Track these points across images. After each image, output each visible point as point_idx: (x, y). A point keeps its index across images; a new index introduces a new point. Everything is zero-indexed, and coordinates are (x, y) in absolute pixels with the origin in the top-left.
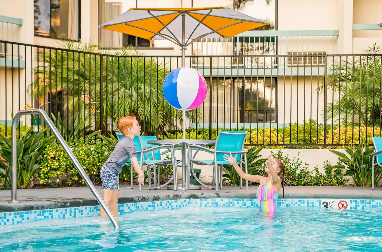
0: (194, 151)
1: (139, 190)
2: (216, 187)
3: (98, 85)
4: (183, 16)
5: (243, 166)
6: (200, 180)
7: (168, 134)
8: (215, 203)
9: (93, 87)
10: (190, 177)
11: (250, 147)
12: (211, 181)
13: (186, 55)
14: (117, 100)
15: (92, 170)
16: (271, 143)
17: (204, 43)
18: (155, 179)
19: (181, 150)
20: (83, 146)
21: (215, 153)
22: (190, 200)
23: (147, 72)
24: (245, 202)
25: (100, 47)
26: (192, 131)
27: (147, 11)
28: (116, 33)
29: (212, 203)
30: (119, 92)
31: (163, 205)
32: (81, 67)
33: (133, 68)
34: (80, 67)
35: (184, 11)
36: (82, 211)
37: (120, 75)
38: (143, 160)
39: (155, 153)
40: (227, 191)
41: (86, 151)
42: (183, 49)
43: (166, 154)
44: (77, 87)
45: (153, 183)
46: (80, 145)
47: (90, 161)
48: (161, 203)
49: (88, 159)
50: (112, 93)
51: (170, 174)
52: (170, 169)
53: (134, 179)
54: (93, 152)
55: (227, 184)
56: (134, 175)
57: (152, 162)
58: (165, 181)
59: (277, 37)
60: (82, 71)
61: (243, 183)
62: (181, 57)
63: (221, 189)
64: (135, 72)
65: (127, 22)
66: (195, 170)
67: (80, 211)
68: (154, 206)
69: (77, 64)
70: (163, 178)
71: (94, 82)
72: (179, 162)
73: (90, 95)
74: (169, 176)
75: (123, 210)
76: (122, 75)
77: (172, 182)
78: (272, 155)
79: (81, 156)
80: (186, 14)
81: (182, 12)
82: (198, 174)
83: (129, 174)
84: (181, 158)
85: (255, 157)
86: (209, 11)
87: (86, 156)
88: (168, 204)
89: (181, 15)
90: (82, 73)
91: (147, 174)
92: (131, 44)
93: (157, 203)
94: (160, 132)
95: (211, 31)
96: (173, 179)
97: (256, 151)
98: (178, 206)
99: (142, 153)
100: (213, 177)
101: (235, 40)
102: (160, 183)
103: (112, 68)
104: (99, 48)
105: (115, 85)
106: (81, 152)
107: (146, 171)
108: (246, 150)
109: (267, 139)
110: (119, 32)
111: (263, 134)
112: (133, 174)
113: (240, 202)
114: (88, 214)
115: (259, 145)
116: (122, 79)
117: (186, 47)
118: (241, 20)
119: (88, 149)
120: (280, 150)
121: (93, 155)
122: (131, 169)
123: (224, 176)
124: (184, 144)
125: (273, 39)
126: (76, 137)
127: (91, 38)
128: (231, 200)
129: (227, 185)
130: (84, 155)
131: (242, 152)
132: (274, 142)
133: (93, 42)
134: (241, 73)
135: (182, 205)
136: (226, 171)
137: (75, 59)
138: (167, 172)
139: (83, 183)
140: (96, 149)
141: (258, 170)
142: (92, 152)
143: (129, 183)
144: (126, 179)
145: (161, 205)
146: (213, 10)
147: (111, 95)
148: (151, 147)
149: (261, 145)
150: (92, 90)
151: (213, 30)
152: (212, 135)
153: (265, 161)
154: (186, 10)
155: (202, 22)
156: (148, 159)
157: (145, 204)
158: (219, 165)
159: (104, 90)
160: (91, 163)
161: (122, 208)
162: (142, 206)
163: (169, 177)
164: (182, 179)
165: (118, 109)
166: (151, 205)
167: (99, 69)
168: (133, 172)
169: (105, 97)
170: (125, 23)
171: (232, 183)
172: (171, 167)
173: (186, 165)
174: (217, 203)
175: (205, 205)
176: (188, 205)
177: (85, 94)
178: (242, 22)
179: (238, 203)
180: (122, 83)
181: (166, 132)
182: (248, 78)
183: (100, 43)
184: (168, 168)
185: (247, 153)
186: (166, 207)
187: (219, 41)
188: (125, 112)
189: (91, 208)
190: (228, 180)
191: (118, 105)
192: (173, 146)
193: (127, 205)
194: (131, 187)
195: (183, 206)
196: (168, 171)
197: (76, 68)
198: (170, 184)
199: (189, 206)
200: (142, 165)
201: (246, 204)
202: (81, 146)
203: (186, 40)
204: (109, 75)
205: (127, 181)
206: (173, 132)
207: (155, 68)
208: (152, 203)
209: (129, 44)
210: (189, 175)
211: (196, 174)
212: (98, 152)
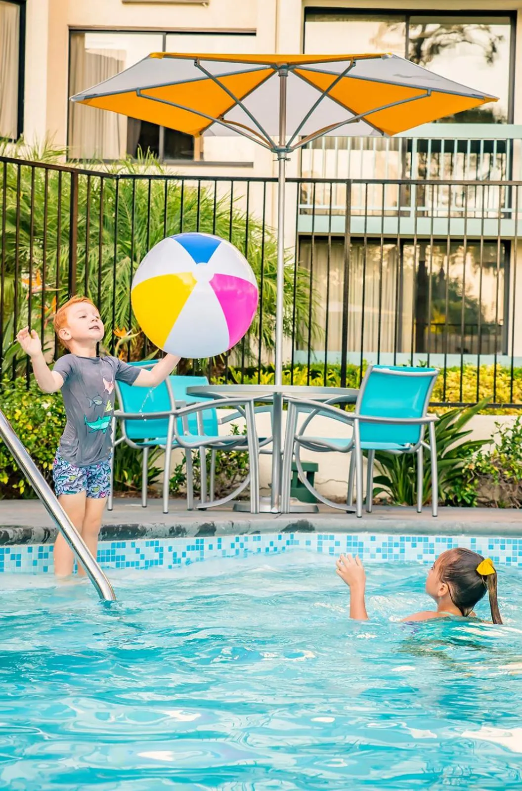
0: (303, 416)
1: (163, 509)
2: (356, 508)
3: (65, 249)
4: (283, 76)
5: (424, 456)
6: (316, 490)
7: (238, 376)
8: (355, 544)
9: (51, 254)
10: (292, 481)
11: (441, 411)
12: (342, 493)
13: (287, 176)
14: (111, 288)
15: (45, 458)
16: (495, 401)
17: (329, 151)
18: (202, 485)
19: (269, 413)
20: (25, 397)
21: (357, 421)
22: (292, 537)
23: (188, 218)
24: (432, 545)
25: (70, 157)
26: (297, 368)
27: (193, 61)
28: (111, 116)
29: (349, 544)
30: (118, 267)
31: (223, 547)
32: (23, 203)
33: (152, 210)
34: (21, 204)
35: (285, 64)
36: (19, 556)
37: (121, 226)
38: (174, 434)
39: (204, 418)
40: (385, 517)
41: (31, 410)
42: (279, 159)
43: (232, 422)
44: (11, 253)
45: (197, 494)
46: (16, 394)
47: (40, 436)
48: (220, 540)
49: (36, 431)
50: (100, 269)
51: (240, 474)
52: (241, 460)
53: (150, 483)
54: (49, 414)
55: (382, 501)
56: (151, 474)
57: (196, 440)
58: (228, 492)
59: (512, 140)
60: (24, 214)
61: (424, 499)
62: (276, 180)
63: (368, 512)
64: (158, 219)
65: (141, 89)
66: (304, 465)
67: (13, 557)
68: (202, 548)
69: (11, 196)
70: (223, 484)
71: (55, 242)
72: (262, 443)
73: (44, 274)
74: (238, 477)
75: (123, 558)
76: (125, 225)
77: (245, 494)
78: (498, 430)
79: (17, 421)
80: (290, 73)
81: (279, 66)
82: (310, 476)
83: (138, 470)
84: (268, 433)
85: (455, 436)
86: (347, 64)
87: (30, 422)
88: (237, 546)
89: (277, 73)
90: (24, 219)
91: (183, 472)
92: (149, 150)
93: (208, 540)
94: (215, 370)
95: (351, 116)
96: (249, 483)
97: (456, 419)
98: (263, 550)
99: (172, 417)
100: (350, 483)
101: (408, 146)
102: (216, 494)
103: (100, 208)
104: (67, 159)
105: (108, 251)
106: (18, 412)
107: (181, 463)
108: (434, 417)
109: (486, 392)
110: (118, 113)
111: (475, 379)
112: (149, 471)
113: (418, 543)
114: (35, 563)
115: (464, 405)
116: (123, 236)
117: (289, 155)
118: (426, 89)
119: (35, 405)
120: (519, 418)
121: (49, 421)
122: (142, 459)
123: (376, 480)
124: (277, 396)
125: (502, 146)
126: (6, 375)
127: (48, 132)
128: (396, 538)
129: (385, 504)
130: (25, 421)
131: (425, 419)
132: (501, 399)
133: (55, 142)
134: (424, 228)
135: (271, 548)
136: (381, 468)
137: (8, 183)
138: (234, 468)
139: (22, 490)
140: (57, 406)
141: (461, 469)
142: (45, 414)
143: (136, 494)
144: (129, 483)
145: (219, 547)
146: (357, 62)
147: (96, 276)
148: (194, 403)
149: (472, 405)
150: (49, 261)
151: (356, 114)
152: (347, 379)
153: (480, 446)
154: (290, 60)
155: (330, 93)
156: (186, 433)
157: (179, 544)
158: (366, 453)
159: (78, 262)
160: (42, 442)
161: (119, 552)
162: (170, 549)
163: (238, 482)
164: (270, 485)
165: (114, 309)
166: (193, 547)
167: (69, 209)
168: (148, 467)
169: (80, 279)
170: (135, 90)
171: (395, 499)
172: (242, 455)
173: (282, 449)
174: (361, 544)
175: (331, 549)
176: (287, 547)
177: (30, 272)
178: (428, 95)
179: (414, 545)
180: (125, 246)
181: (232, 369)
182: (440, 242)
183: (70, 147)
184: (236, 457)
185: (437, 424)
186: (233, 552)
187: (368, 149)
188: (130, 317)
189: (41, 549)
190: (385, 491)
191: (114, 300)
192: (249, 401)
193: (133, 545)
194: (142, 503)
195: (276, 549)
196: (236, 465)
197: (11, 205)
198: (239, 498)
199: (288, 551)
200: (173, 448)
201: (435, 549)
202: (18, 398)
203: (288, 138)
204: (91, 225)
205: (132, 489)
206: (250, 372)
207: (206, 210)
208: (197, 541)
209: (144, 150)
210: (288, 476)
211: (305, 473)
212: (60, 414)
